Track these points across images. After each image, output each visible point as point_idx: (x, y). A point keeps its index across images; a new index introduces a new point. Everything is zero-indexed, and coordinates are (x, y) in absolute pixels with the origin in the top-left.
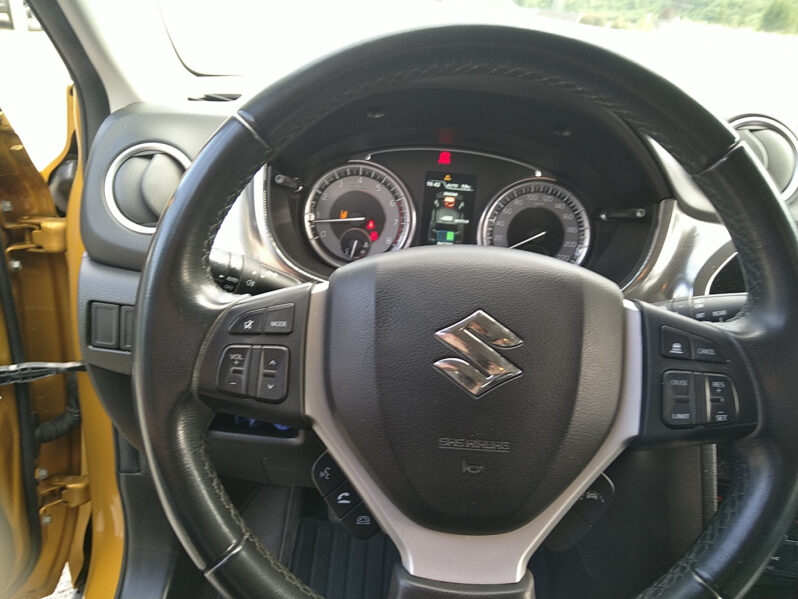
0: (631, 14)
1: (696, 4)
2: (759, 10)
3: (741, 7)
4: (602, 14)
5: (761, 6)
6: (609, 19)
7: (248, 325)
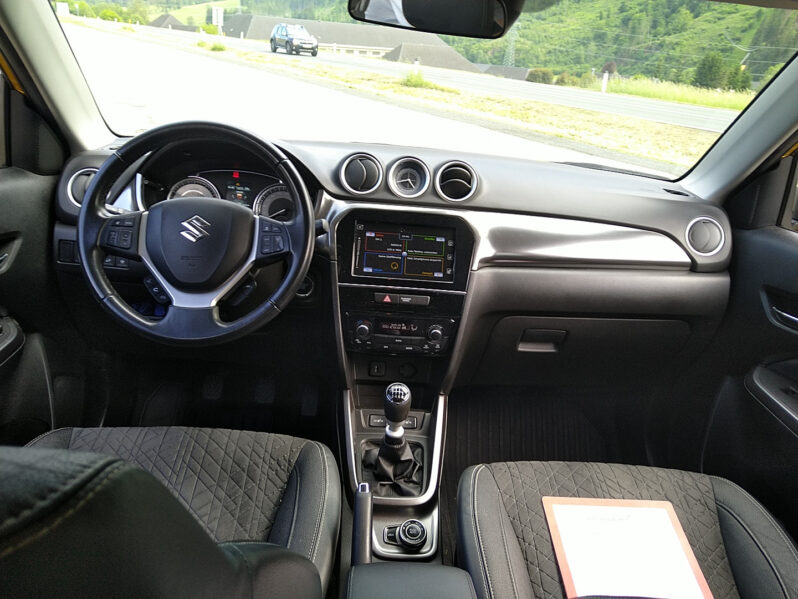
0: (577, 68)
1: (637, 59)
2: (695, 64)
3: (677, 61)
4: (549, 69)
5: (696, 60)
6: (556, 73)
7: (118, 223)
